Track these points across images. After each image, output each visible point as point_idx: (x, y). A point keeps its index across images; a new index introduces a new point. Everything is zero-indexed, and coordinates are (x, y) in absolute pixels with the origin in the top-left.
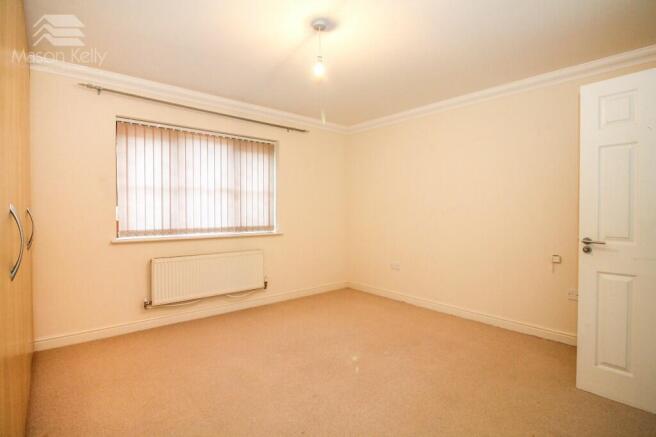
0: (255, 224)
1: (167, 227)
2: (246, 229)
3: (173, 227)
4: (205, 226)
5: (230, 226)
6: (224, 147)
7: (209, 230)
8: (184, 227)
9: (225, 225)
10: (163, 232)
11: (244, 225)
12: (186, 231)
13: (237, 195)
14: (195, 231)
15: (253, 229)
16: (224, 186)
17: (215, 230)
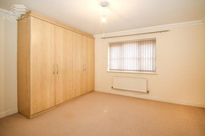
0: (147, 70)
1: (119, 69)
2: (143, 71)
3: (120, 69)
4: (129, 69)
5: (137, 69)
6: (135, 45)
7: (130, 70)
8: (123, 69)
9: (135, 69)
10: (118, 70)
11: (142, 69)
12: (124, 70)
13: (140, 59)
14: (126, 70)
15: (146, 71)
16: (135, 57)
17: (132, 70)
